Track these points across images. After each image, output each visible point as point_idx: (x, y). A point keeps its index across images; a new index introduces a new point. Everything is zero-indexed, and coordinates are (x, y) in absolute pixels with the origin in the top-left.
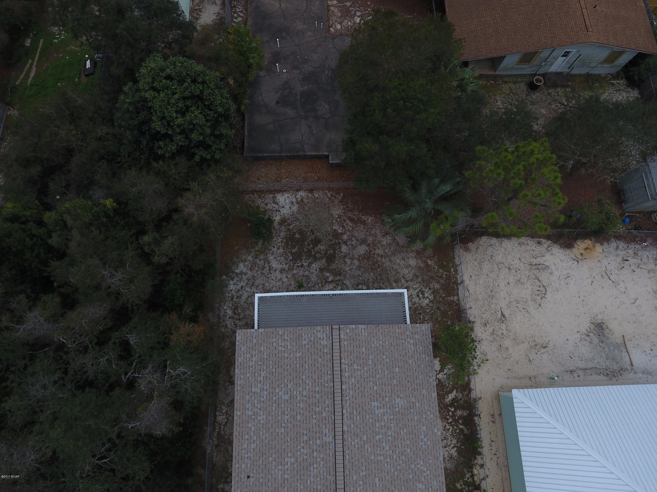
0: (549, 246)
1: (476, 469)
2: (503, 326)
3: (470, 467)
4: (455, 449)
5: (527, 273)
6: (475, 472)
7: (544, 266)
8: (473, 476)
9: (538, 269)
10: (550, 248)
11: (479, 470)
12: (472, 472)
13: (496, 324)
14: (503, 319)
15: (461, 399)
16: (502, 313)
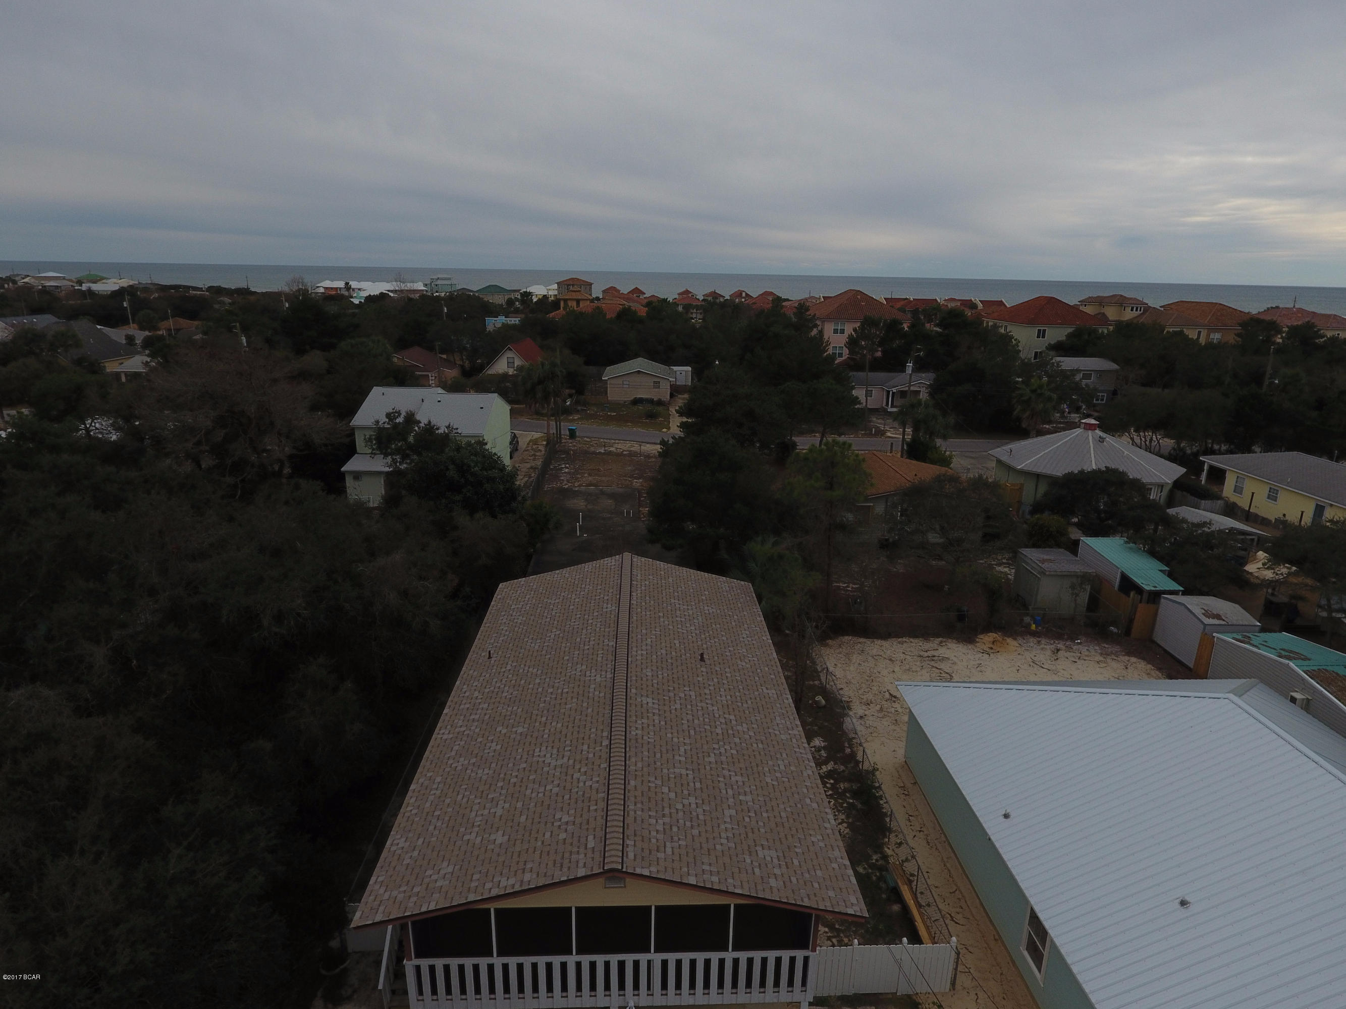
0: (941, 642)
1: (889, 848)
2: (896, 705)
3: (879, 848)
4: (845, 825)
5: (918, 663)
6: (889, 852)
7: (940, 658)
8: (885, 857)
9: (933, 660)
10: (944, 644)
11: (896, 850)
12: (882, 853)
13: (885, 703)
14: (893, 699)
15: (843, 771)
16: (891, 694)
